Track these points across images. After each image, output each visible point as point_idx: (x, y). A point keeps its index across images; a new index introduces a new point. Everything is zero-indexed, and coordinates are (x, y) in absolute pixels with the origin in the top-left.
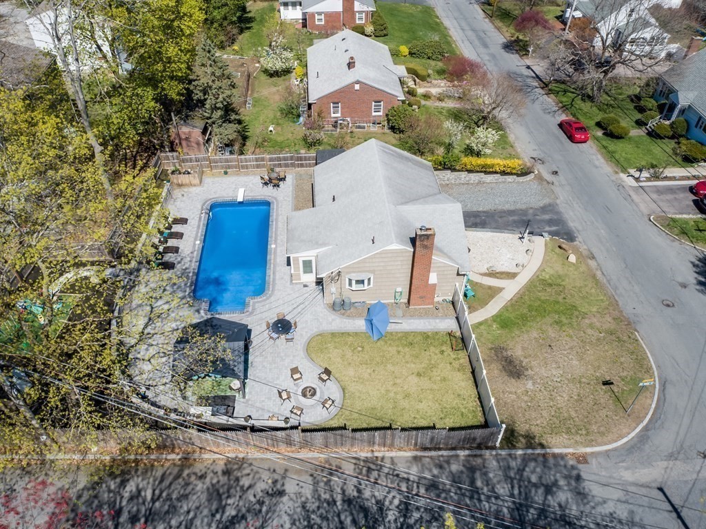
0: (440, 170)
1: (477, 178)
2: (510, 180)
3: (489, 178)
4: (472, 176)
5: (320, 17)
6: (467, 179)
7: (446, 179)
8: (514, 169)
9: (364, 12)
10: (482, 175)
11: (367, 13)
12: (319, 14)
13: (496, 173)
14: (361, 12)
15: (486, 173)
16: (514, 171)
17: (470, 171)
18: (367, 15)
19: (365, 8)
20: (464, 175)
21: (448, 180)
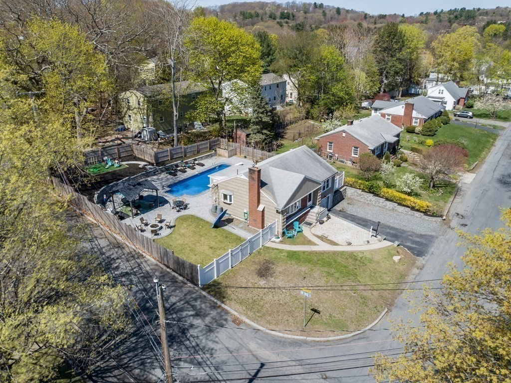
0: (366, 192)
1: (391, 206)
2: (417, 215)
3: (401, 209)
4: (388, 203)
5: (389, 117)
6: (384, 204)
7: (369, 200)
8: (423, 207)
9: (419, 118)
10: (396, 205)
11: (421, 119)
12: (389, 115)
13: (408, 207)
14: (416, 118)
15: (400, 204)
16: (422, 210)
17: (387, 199)
18: (420, 121)
19: (420, 116)
20: (382, 200)
21: (370, 201)
